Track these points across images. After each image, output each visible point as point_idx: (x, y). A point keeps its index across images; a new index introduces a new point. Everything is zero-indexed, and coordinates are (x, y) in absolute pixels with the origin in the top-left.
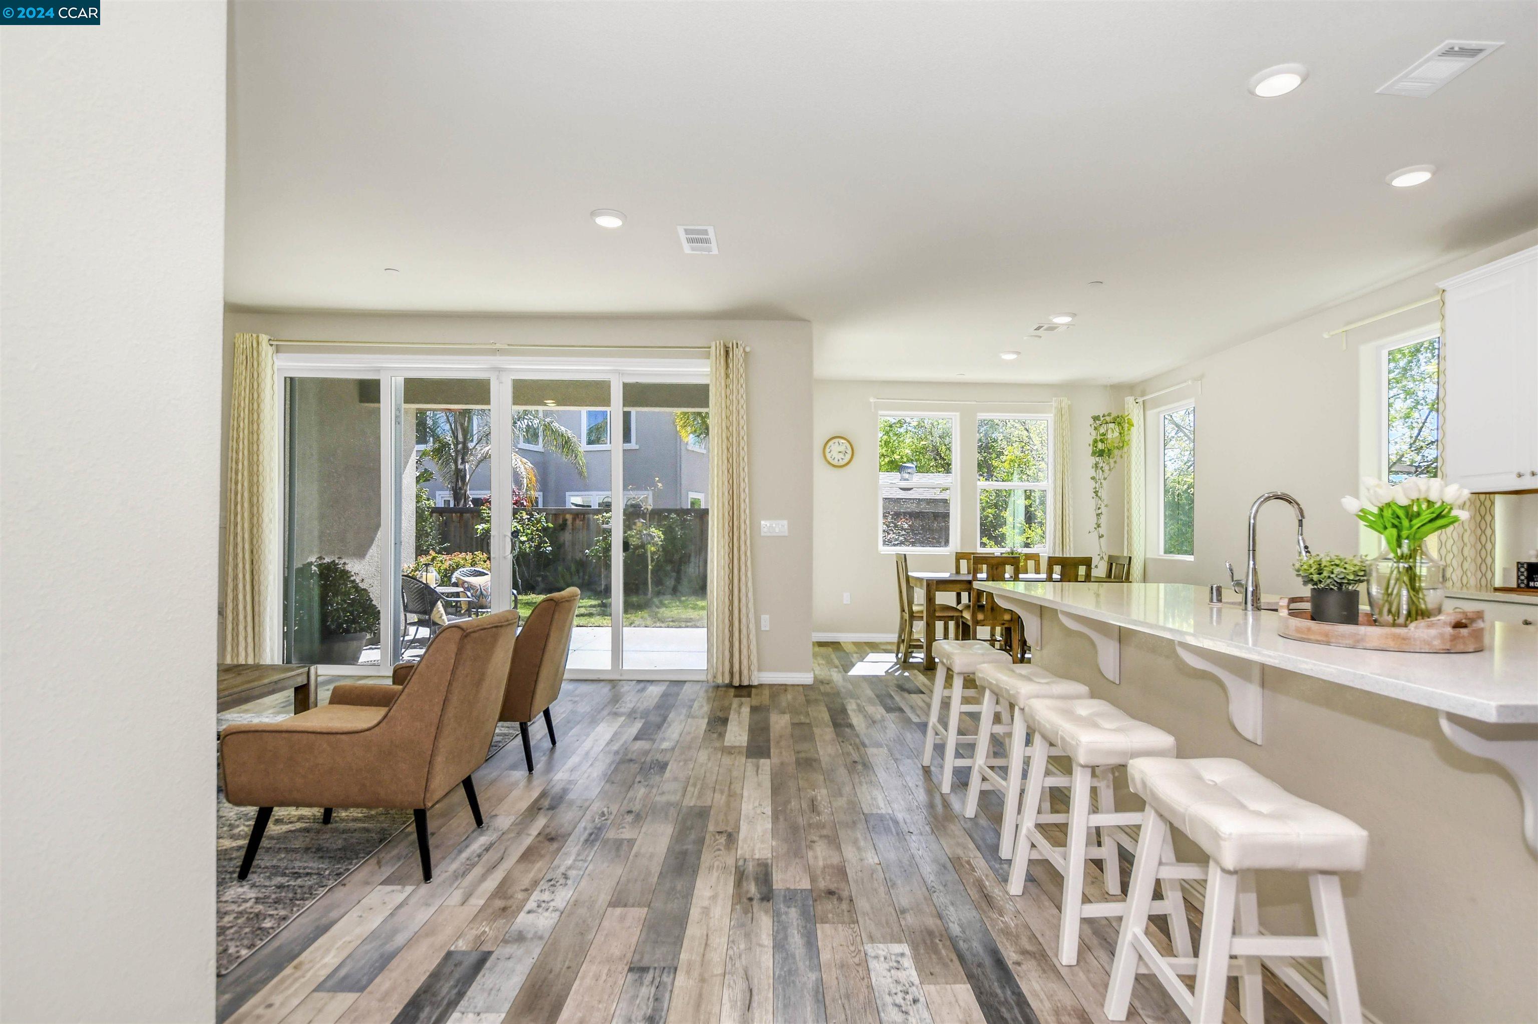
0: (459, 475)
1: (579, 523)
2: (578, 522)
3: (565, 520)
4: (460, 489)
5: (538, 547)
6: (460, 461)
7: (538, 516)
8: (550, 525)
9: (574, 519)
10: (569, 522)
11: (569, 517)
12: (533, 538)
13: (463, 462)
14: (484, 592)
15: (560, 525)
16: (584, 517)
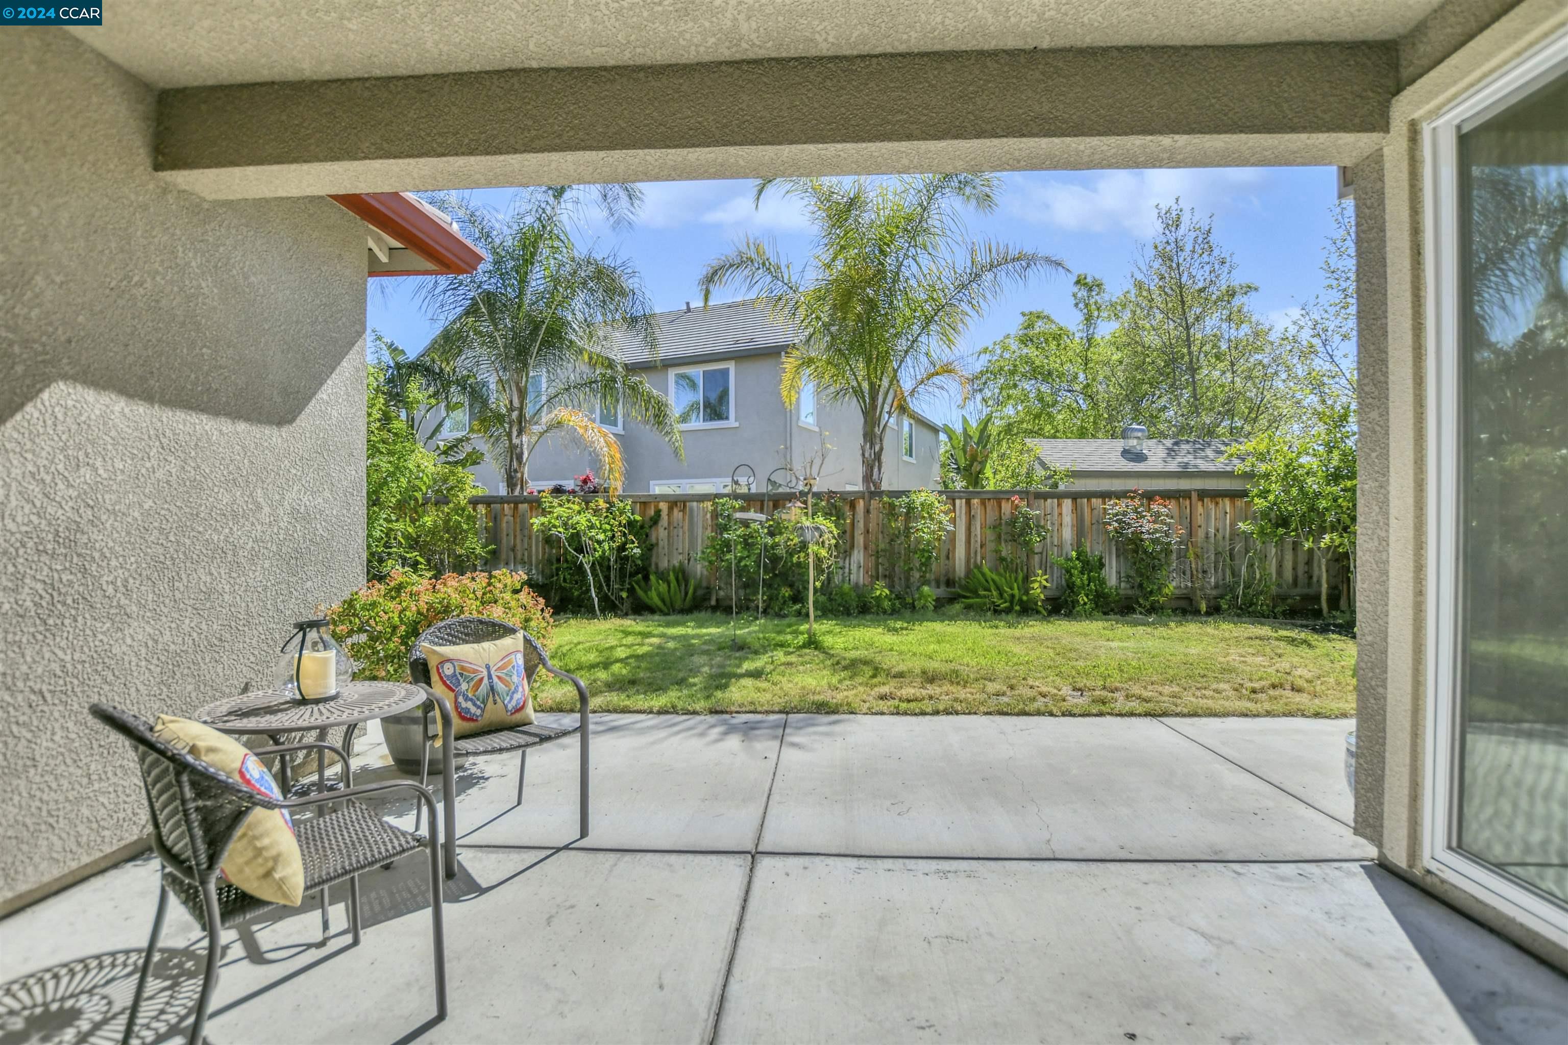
0: (515, 453)
1: (677, 514)
2: (676, 511)
3: (658, 512)
4: (516, 471)
5: (622, 548)
6: (515, 433)
7: (621, 505)
8: (638, 518)
9: (670, 509)
10: (664, 514)
11: (663, 506)
12: (614, 536)
13: (520, 433)
14: (500, 686)
15: (651, 519)
16: (685, 506)
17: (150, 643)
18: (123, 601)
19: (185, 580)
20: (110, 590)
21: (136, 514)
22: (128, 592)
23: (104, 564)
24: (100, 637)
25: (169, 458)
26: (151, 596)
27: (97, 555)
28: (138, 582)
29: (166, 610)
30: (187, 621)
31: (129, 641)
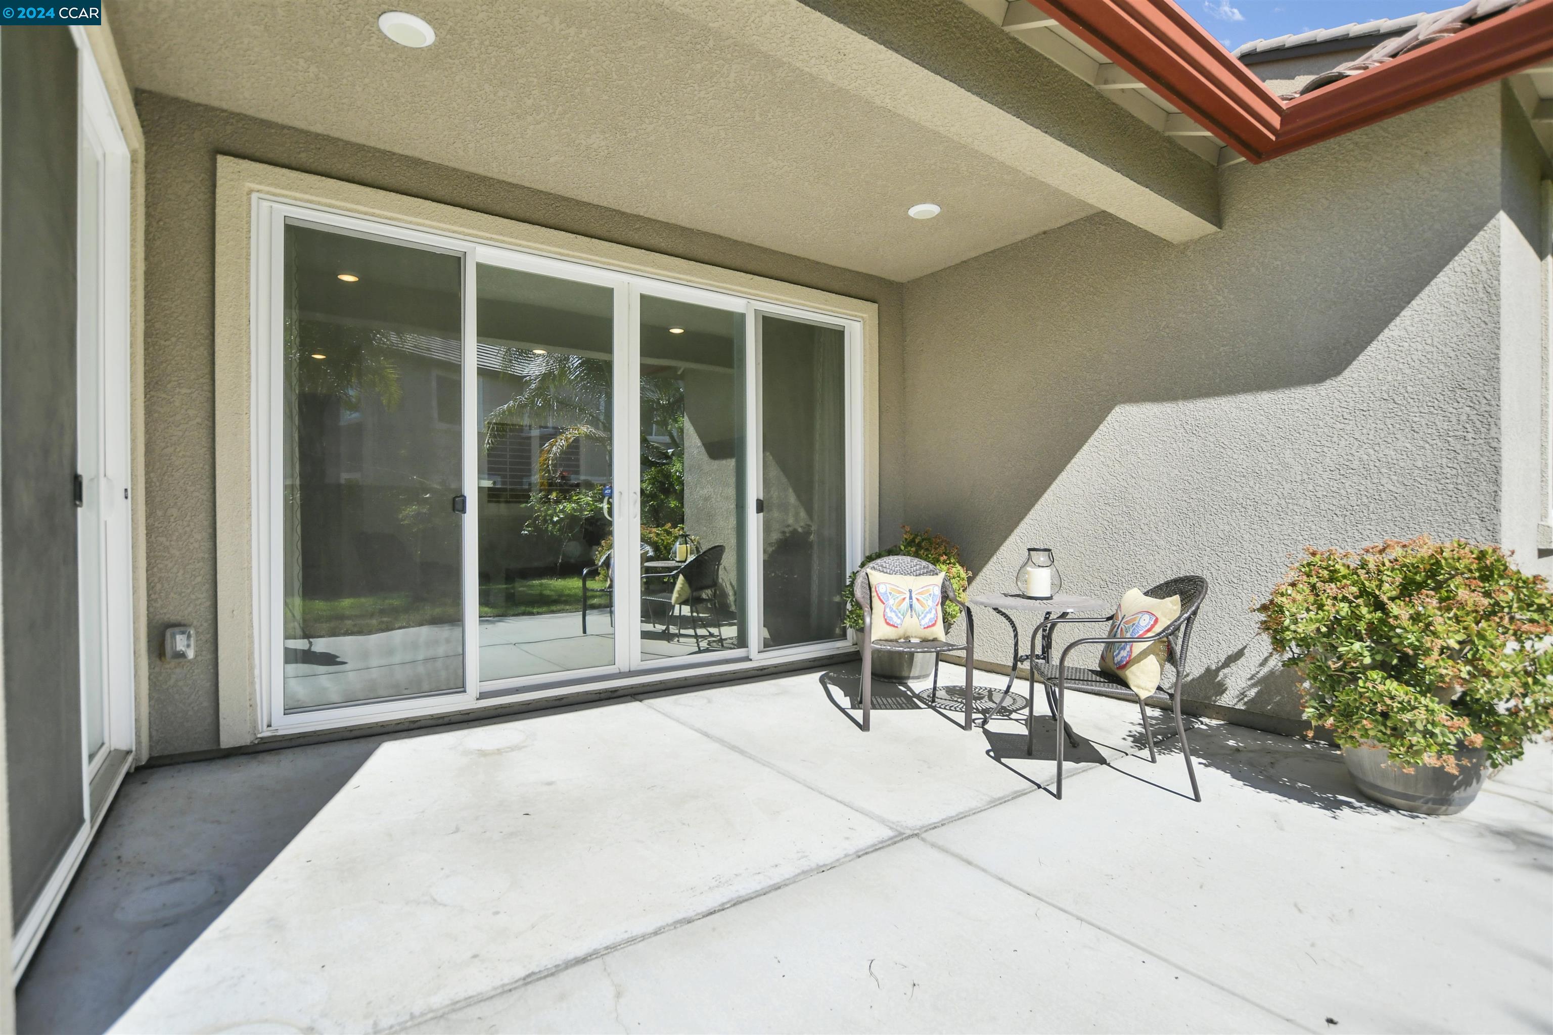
17: (1174, 568)
18: (1155, 537)
19: (1204, 527)
20: (1146, 529)
21: (1165, 480)
22: (1158, 532)
23: (1142, 513)
24: (1139, 557)
25: (1191, 439)
26: (1175, 535)
27: (1138, 507)
28: (1166, 526)
29: (1187, 548)
30: (1206, 558)
31: (1158, 564)
